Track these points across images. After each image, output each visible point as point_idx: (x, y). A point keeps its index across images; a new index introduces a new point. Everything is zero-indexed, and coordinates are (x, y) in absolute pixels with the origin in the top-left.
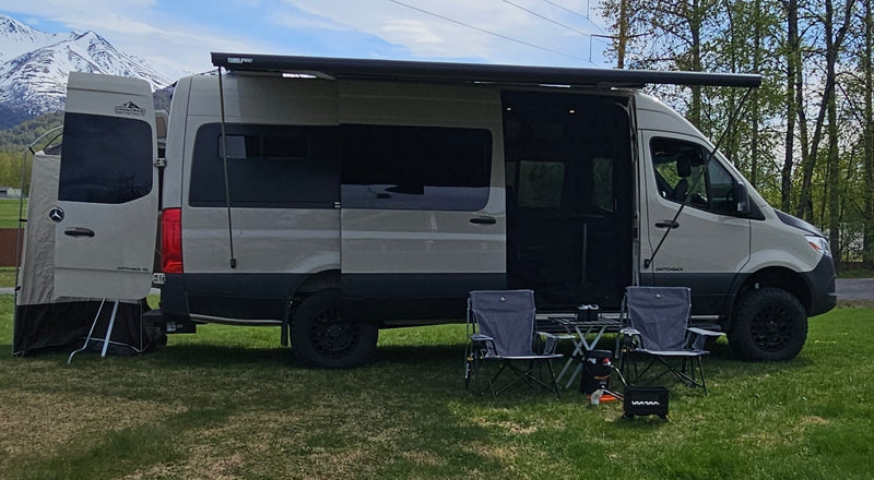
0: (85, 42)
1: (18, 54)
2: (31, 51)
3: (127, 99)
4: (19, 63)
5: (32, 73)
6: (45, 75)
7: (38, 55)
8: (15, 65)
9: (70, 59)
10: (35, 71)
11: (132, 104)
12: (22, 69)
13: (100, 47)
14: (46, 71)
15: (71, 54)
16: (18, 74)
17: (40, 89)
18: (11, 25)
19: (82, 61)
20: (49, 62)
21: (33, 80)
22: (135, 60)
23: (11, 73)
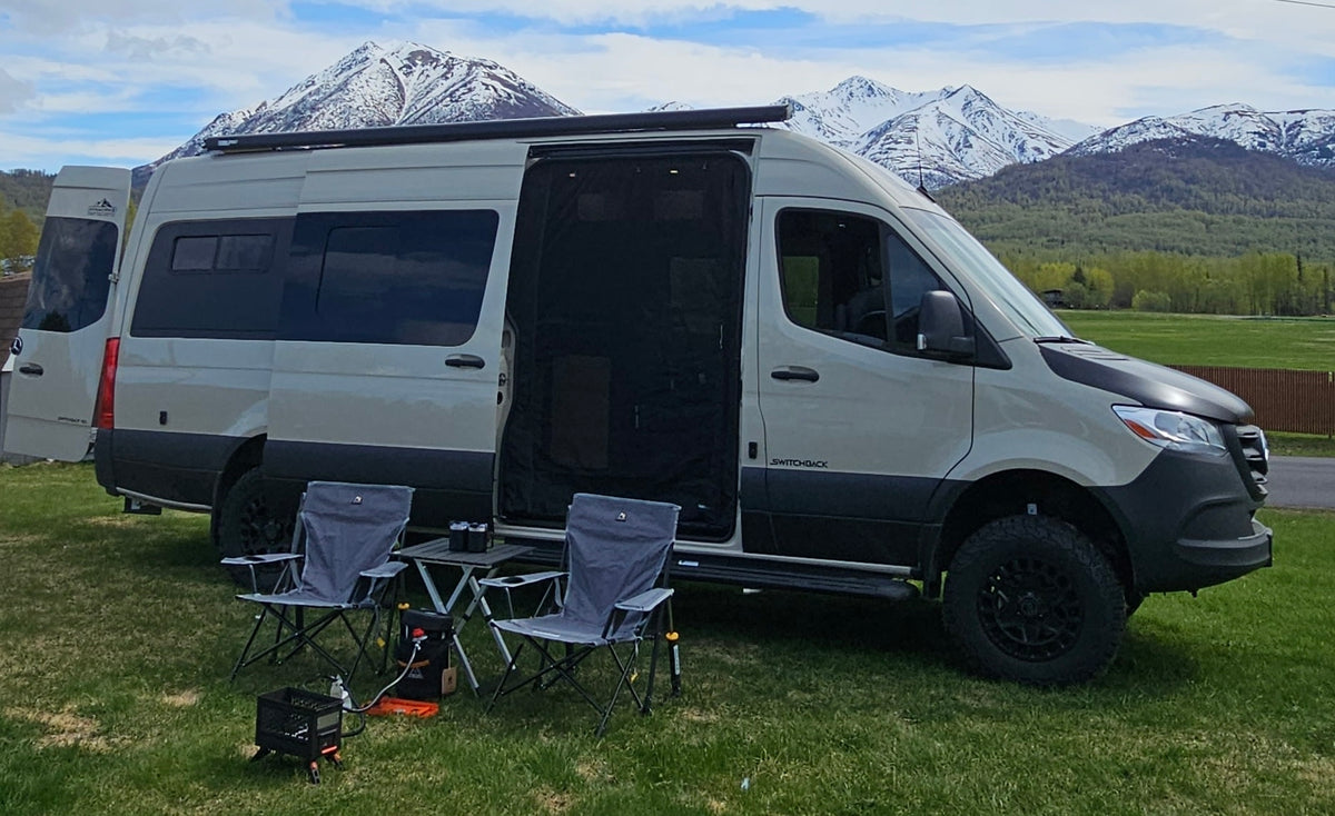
0: (959, 100)
1: (876, 123)
2: (892, 118)
3: (101, 196)
4: (877, 134)
5: (893, 145)
6: (908, 146)
7: (899, 123)
8: (873, 137)
9: (939, 123)
10: (897, 143)
11: (105, 202)
12: (881, 142)
13: (978, 105)
14: (910, 142)
15: (941, 116)
16: (876, 147)
17: (901, 166)
18: (870, 88)
19: (954, 125)
20: (914, 129)
21: (893, 154)
22: (1024, 118)
23: (868, 147)
